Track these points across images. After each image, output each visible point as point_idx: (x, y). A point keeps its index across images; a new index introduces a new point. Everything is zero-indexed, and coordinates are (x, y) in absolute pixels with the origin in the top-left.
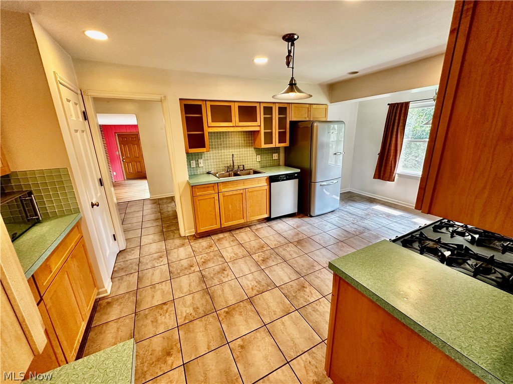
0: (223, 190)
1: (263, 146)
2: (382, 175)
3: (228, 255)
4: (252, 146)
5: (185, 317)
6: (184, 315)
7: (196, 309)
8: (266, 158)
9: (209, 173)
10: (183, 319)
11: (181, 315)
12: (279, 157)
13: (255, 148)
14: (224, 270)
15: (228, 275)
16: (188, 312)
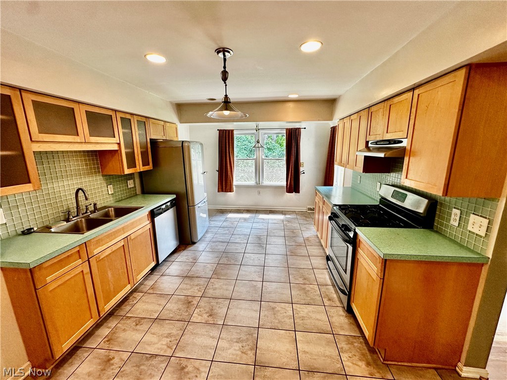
0: (96, 252)
1: (127, 171)
2: (224, 188)
3: (159, 346)
4: (99, 172)
8: (120, 188)
9: (28, 232)
12: (135, 184)
13: (103, 176)
14: (183, 368)
15: (198, 369)
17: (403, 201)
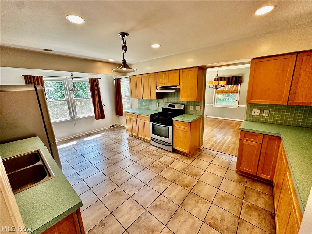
5: (205, 204)
6: (205, 205)
7: (197, 202)
10: (207, 204)
11: (206, 207)
14: (156, 206)
15: (161, 201)
16: (202, 205)
17: (175, 107)
